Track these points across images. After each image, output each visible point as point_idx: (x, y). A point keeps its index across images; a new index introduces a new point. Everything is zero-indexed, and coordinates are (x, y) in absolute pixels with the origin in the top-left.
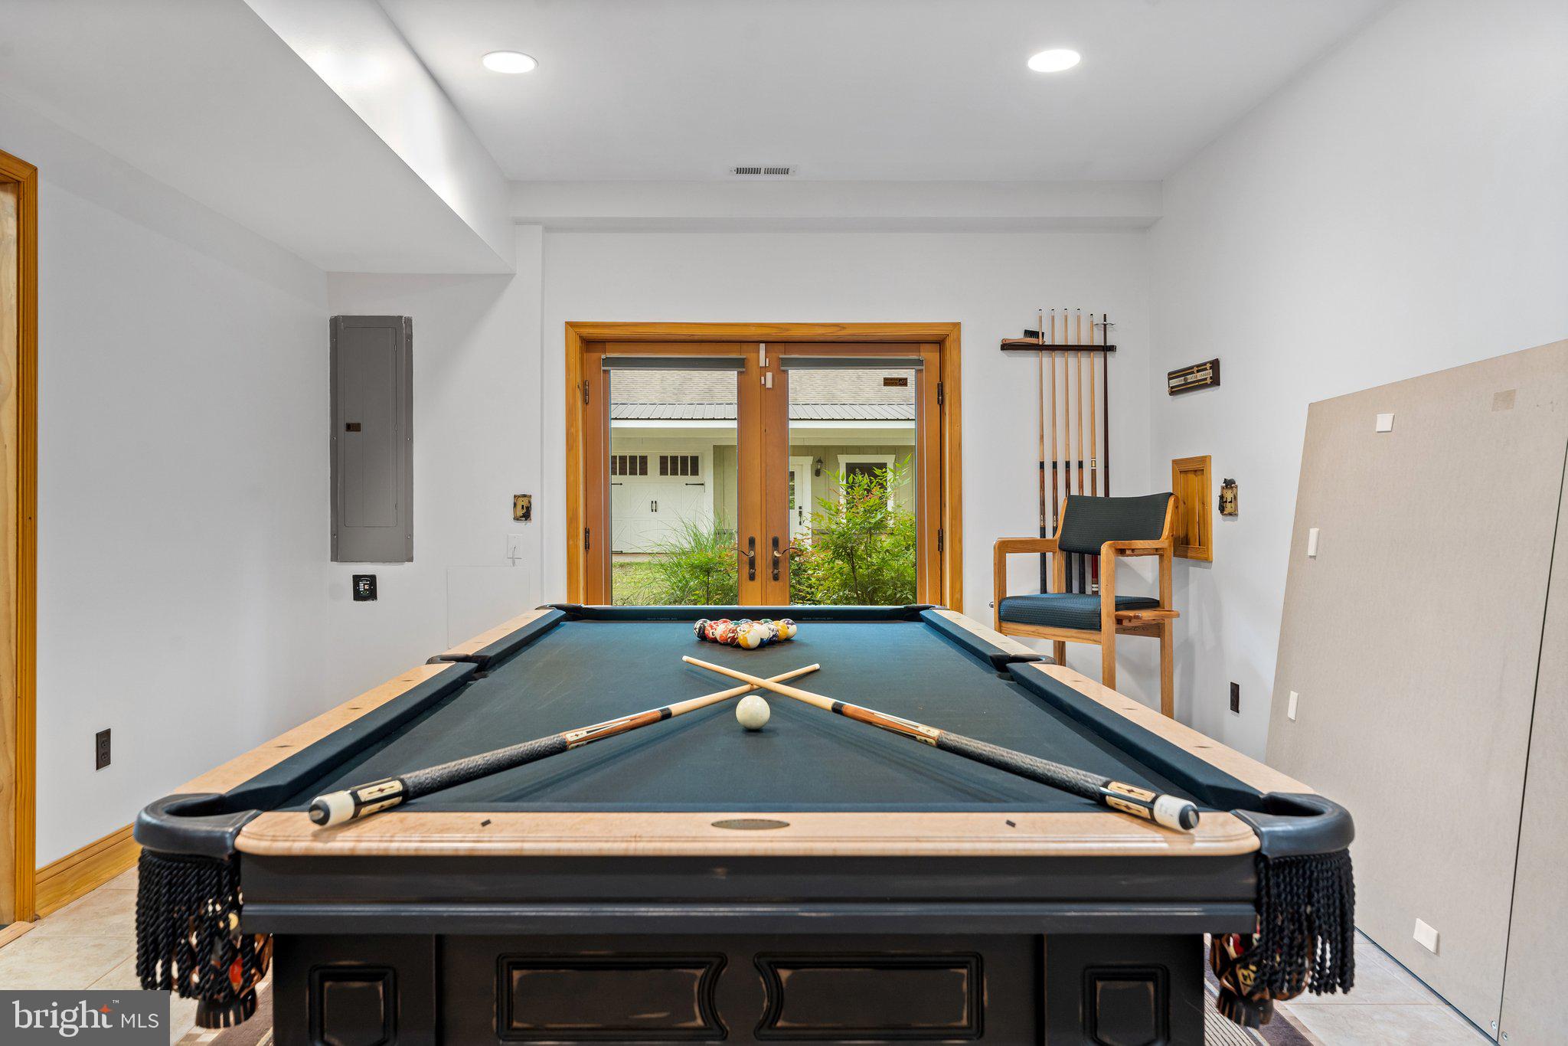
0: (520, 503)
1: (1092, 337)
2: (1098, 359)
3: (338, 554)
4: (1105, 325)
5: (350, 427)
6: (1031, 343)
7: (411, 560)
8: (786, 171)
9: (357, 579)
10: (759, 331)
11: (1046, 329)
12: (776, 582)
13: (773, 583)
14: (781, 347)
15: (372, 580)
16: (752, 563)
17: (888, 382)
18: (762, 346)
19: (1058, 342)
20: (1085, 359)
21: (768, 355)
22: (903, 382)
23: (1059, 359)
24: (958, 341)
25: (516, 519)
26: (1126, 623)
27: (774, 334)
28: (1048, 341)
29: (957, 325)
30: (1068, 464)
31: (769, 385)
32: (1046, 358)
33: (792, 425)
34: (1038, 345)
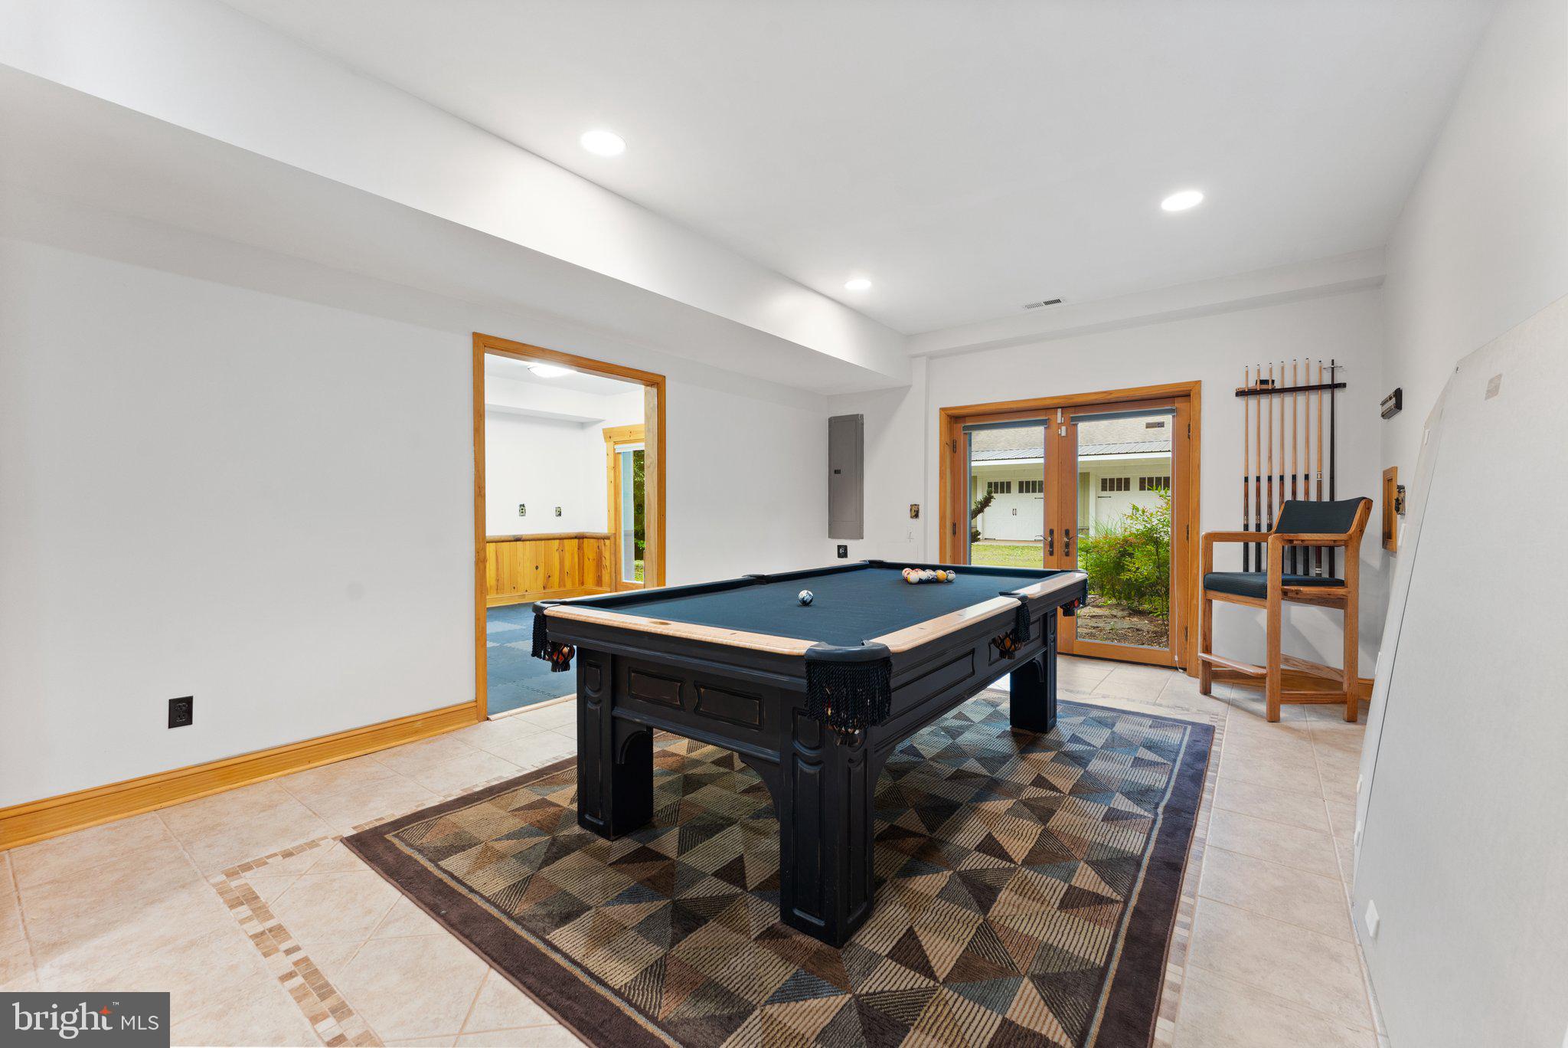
0: (914, 508)
1: (1321, 379)
2: (1326, 396)
3: (832, 534)
4: (1333, 368)
5: (837, 472)
6: (1264, 389)
7: (862, 538)
8: (1058, 301)
9: (839, 547)
10: (1055, 401)
11: (1276, 377)
12: (1068, 558)
13: (1066, 558)
14: (1073, 409)
15: (845, 547)
16: (1051, 545)
17: (1149, 426)
18: (1059, 410)
19: (1288, 384)
20: (1314, 397)
21: (1064, 415)
22: (1161, 425)
23: (1288, 399)
24: (1199, 394)
25: (911, 517)
26: (1290, 594)
27: (1062, 402)
28: (1278, 385)
29: (1198, 383)
30: (1294, 477)
31: (1064, 434)
32: (1276, 400)
33: (1080, 459)
34: (1268, 390)
